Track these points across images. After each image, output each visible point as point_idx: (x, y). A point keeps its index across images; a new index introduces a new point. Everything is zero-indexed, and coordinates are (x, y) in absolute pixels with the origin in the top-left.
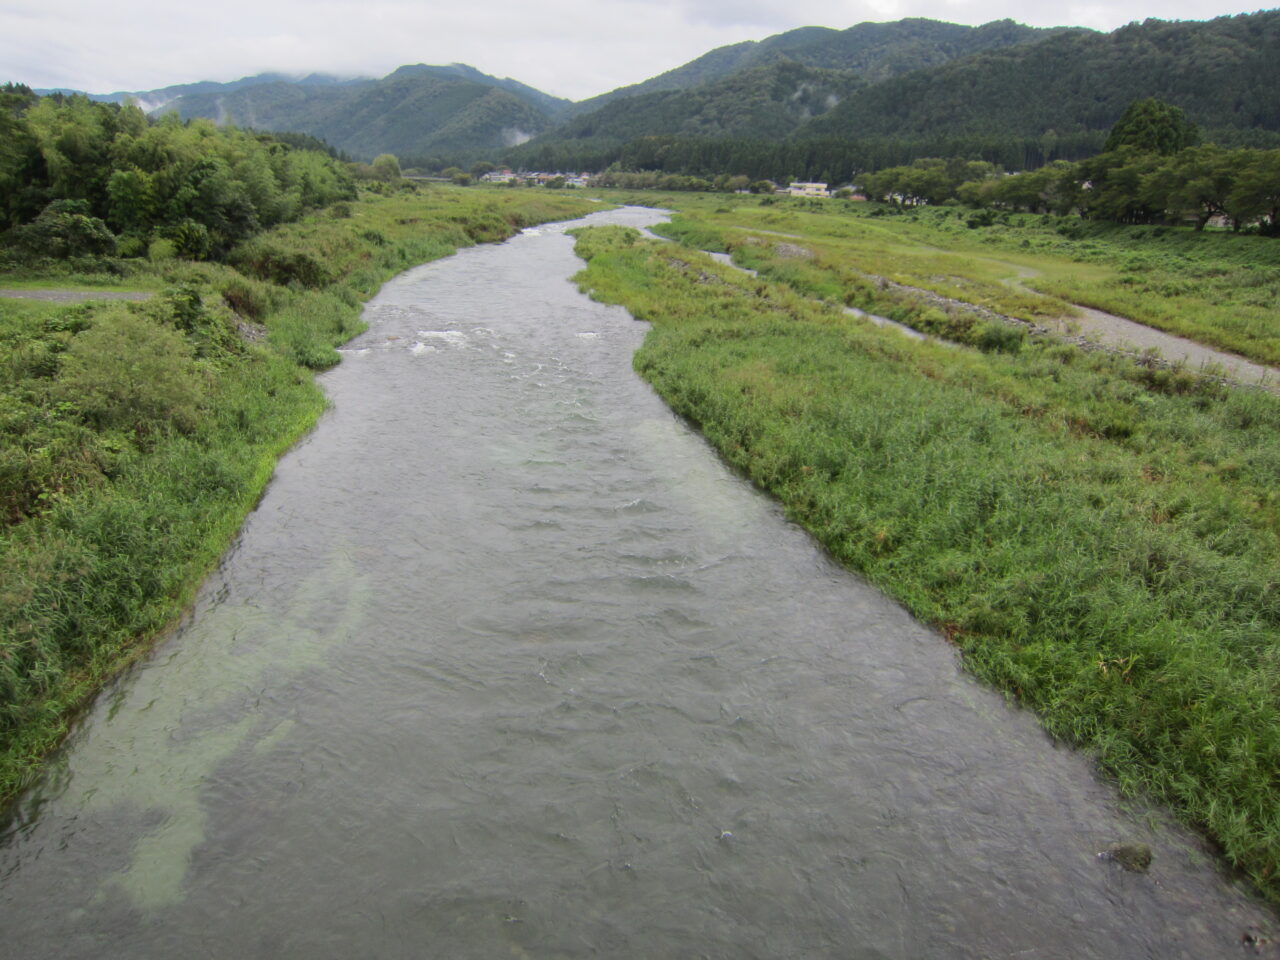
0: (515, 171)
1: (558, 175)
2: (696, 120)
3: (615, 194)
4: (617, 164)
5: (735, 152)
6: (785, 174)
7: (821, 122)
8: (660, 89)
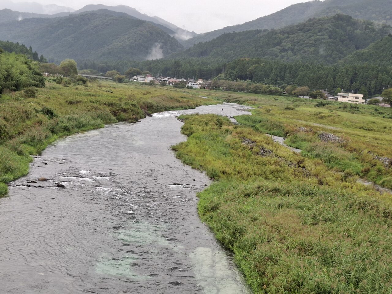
0: (154, 76)
1: (182, 79)
2: (277, 49)
3: (219, 94)
4: (222, 75)
5: (302, 71)
6: (335, 87)
7: (362, 54)
8: (255, 28)
